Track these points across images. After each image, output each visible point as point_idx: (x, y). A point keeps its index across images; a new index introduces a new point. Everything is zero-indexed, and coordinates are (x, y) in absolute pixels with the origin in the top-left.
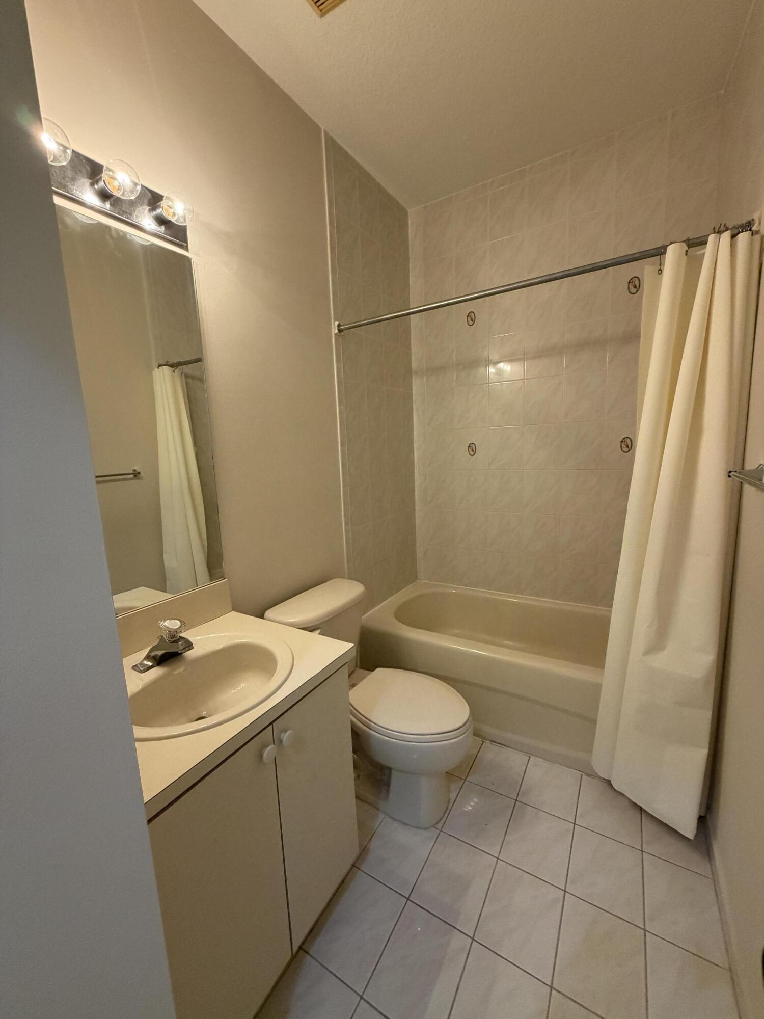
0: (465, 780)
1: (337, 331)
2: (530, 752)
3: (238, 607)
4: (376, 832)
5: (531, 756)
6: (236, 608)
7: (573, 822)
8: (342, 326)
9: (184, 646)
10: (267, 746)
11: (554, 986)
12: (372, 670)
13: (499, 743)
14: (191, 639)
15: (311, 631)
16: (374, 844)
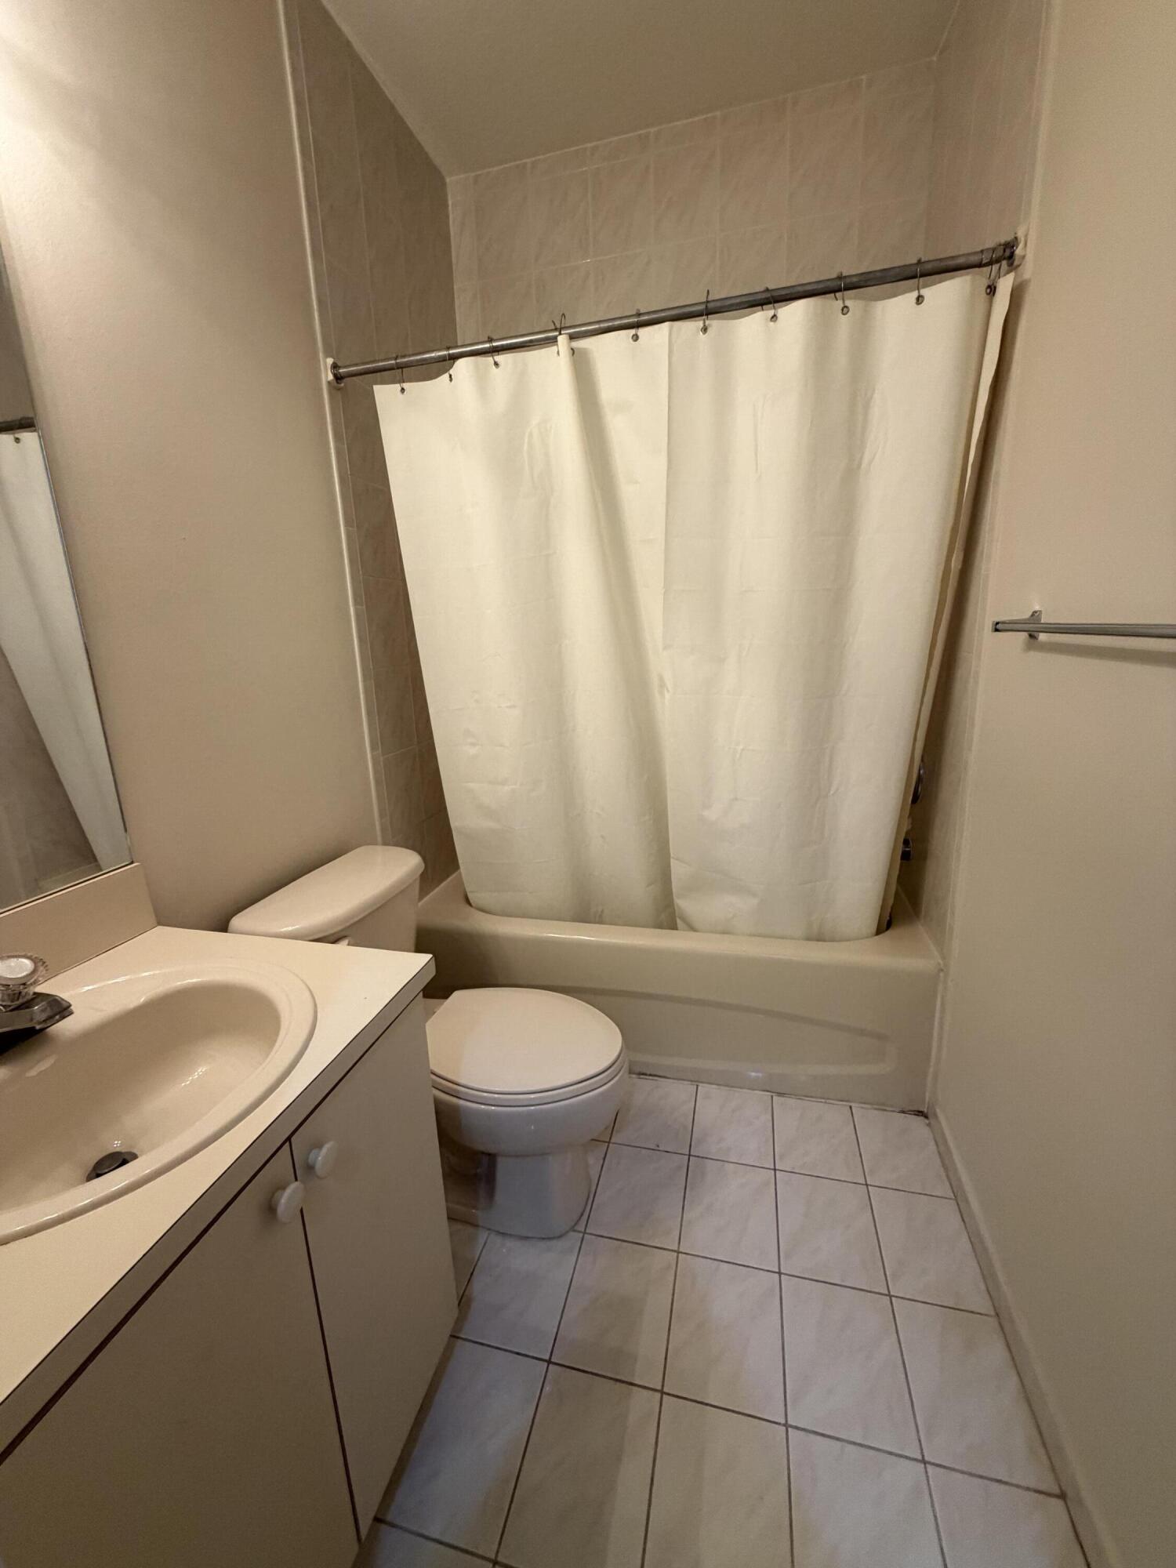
0: (609, 1143)
1: (331, 377)
2: (696, 1079)
3: (168, 916)
4: (479, 1264)
5: (700, 1084)
6: (165, 918)
7: (772, 1167)
8: (340, 367)
9: (48, 1013)
10: (284, 1188)
11: (790, 1422)
12: (446, 997)
13: (650, 1075)
14: (65, 995)
15: (334, 942)
16: (477, 1286)
